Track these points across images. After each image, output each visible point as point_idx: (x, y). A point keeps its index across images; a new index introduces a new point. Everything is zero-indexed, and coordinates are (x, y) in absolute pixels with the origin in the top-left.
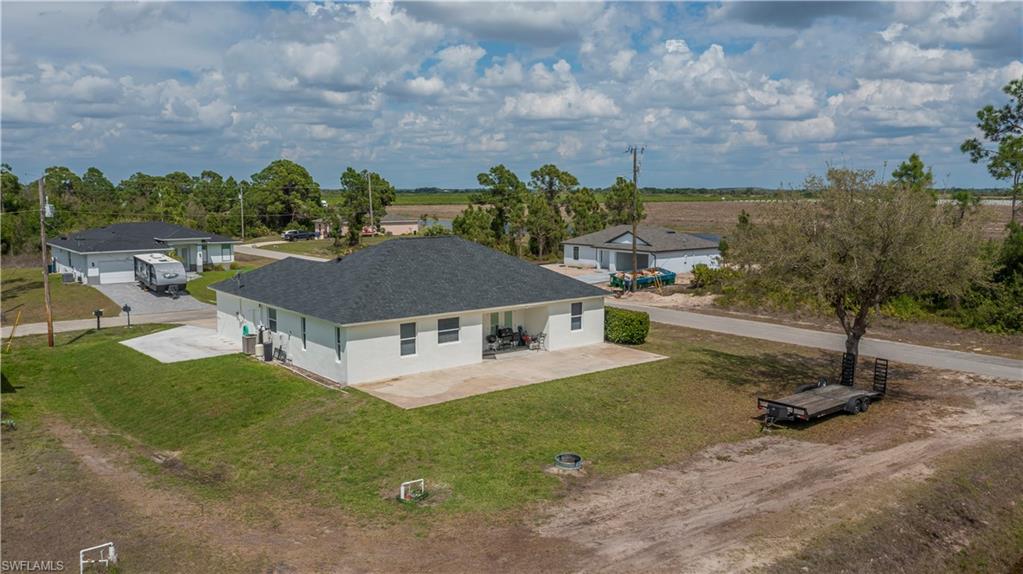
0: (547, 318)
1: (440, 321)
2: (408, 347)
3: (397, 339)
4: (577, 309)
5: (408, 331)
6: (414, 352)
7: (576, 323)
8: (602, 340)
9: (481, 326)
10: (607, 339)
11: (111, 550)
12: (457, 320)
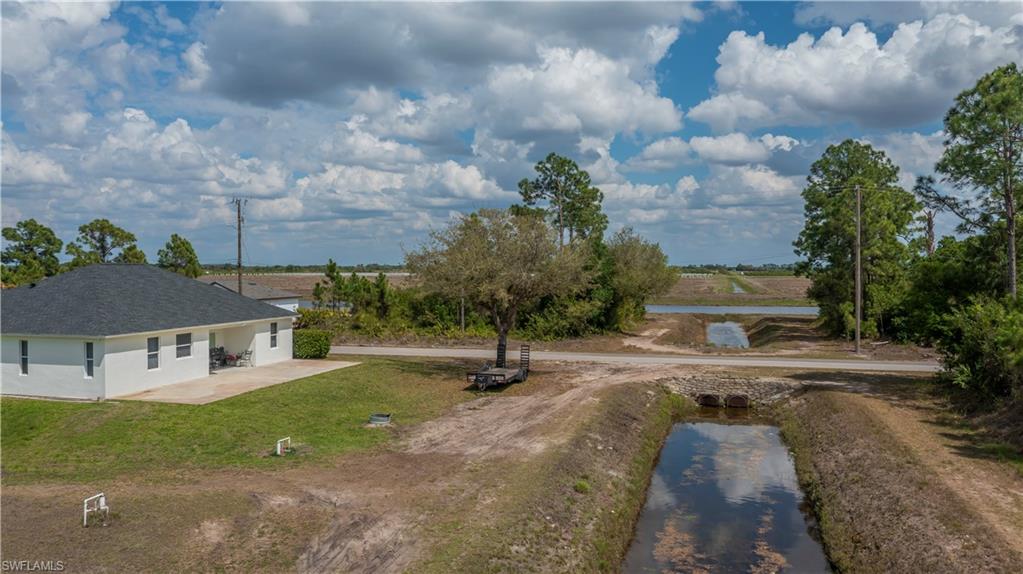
0: (253, 337)
1: (178, 336)
2: (153, 362)
3: (144, 353)
4: (274, 328)
5: (153, 344)
6: (157, 367)
7: (274, 342)
8: (291, 357)
9: (208, 342)
10: (295, 357)
11: (103, 500)
12: (189, 335)
